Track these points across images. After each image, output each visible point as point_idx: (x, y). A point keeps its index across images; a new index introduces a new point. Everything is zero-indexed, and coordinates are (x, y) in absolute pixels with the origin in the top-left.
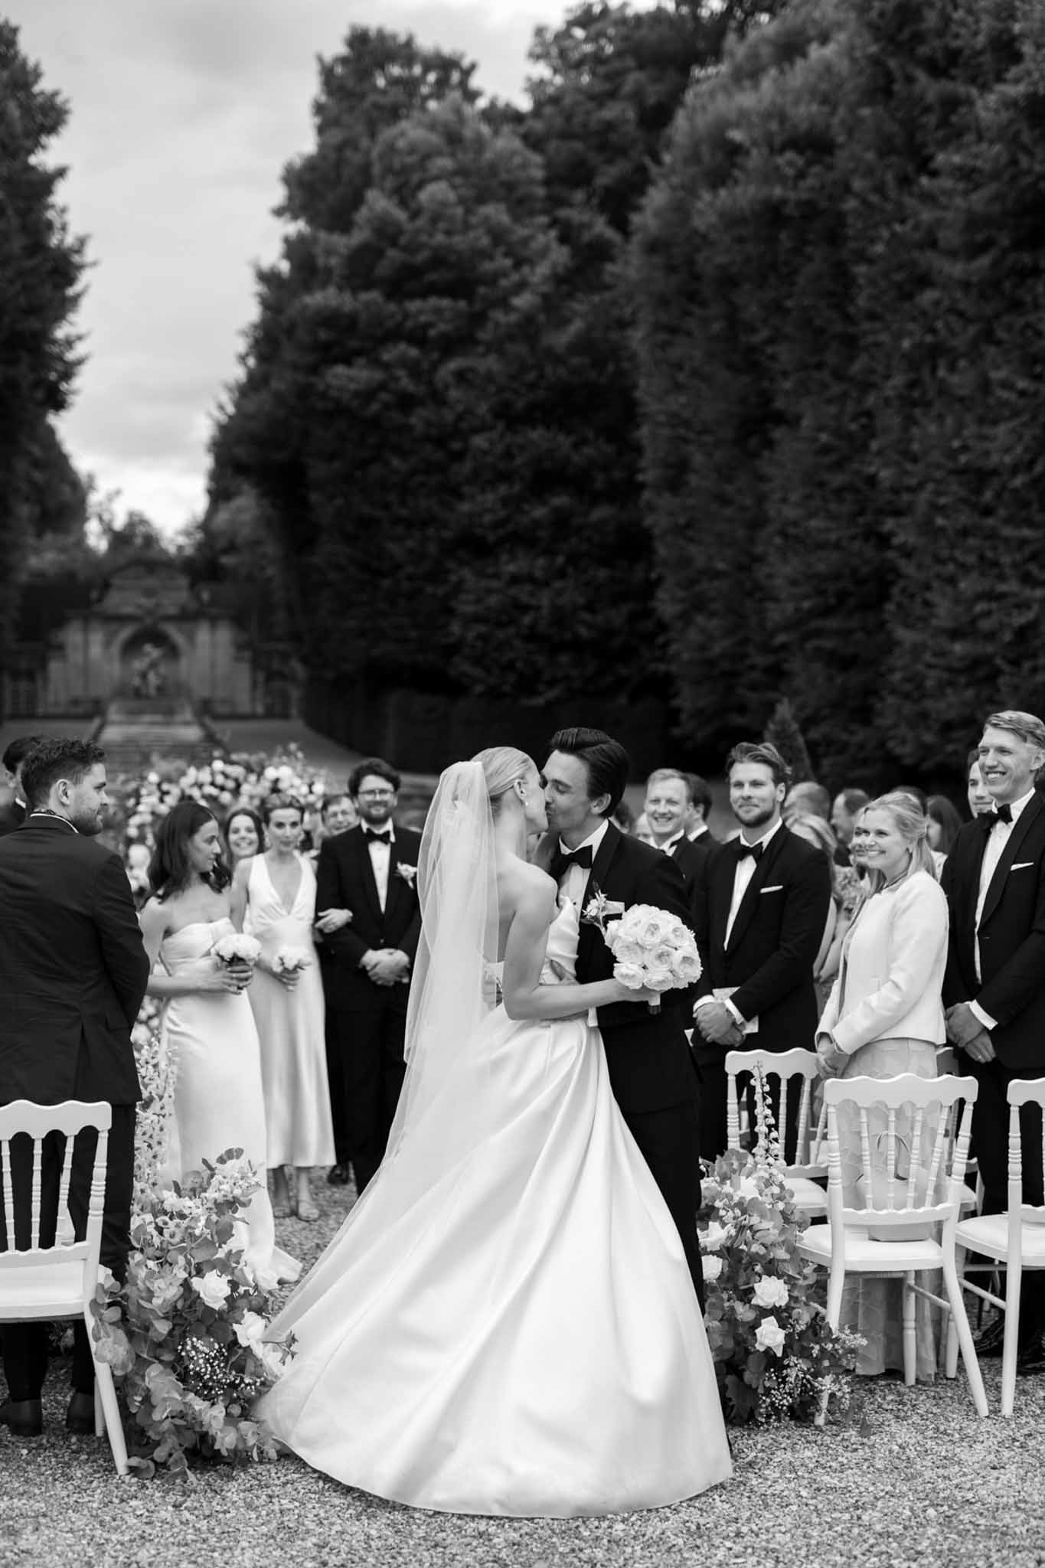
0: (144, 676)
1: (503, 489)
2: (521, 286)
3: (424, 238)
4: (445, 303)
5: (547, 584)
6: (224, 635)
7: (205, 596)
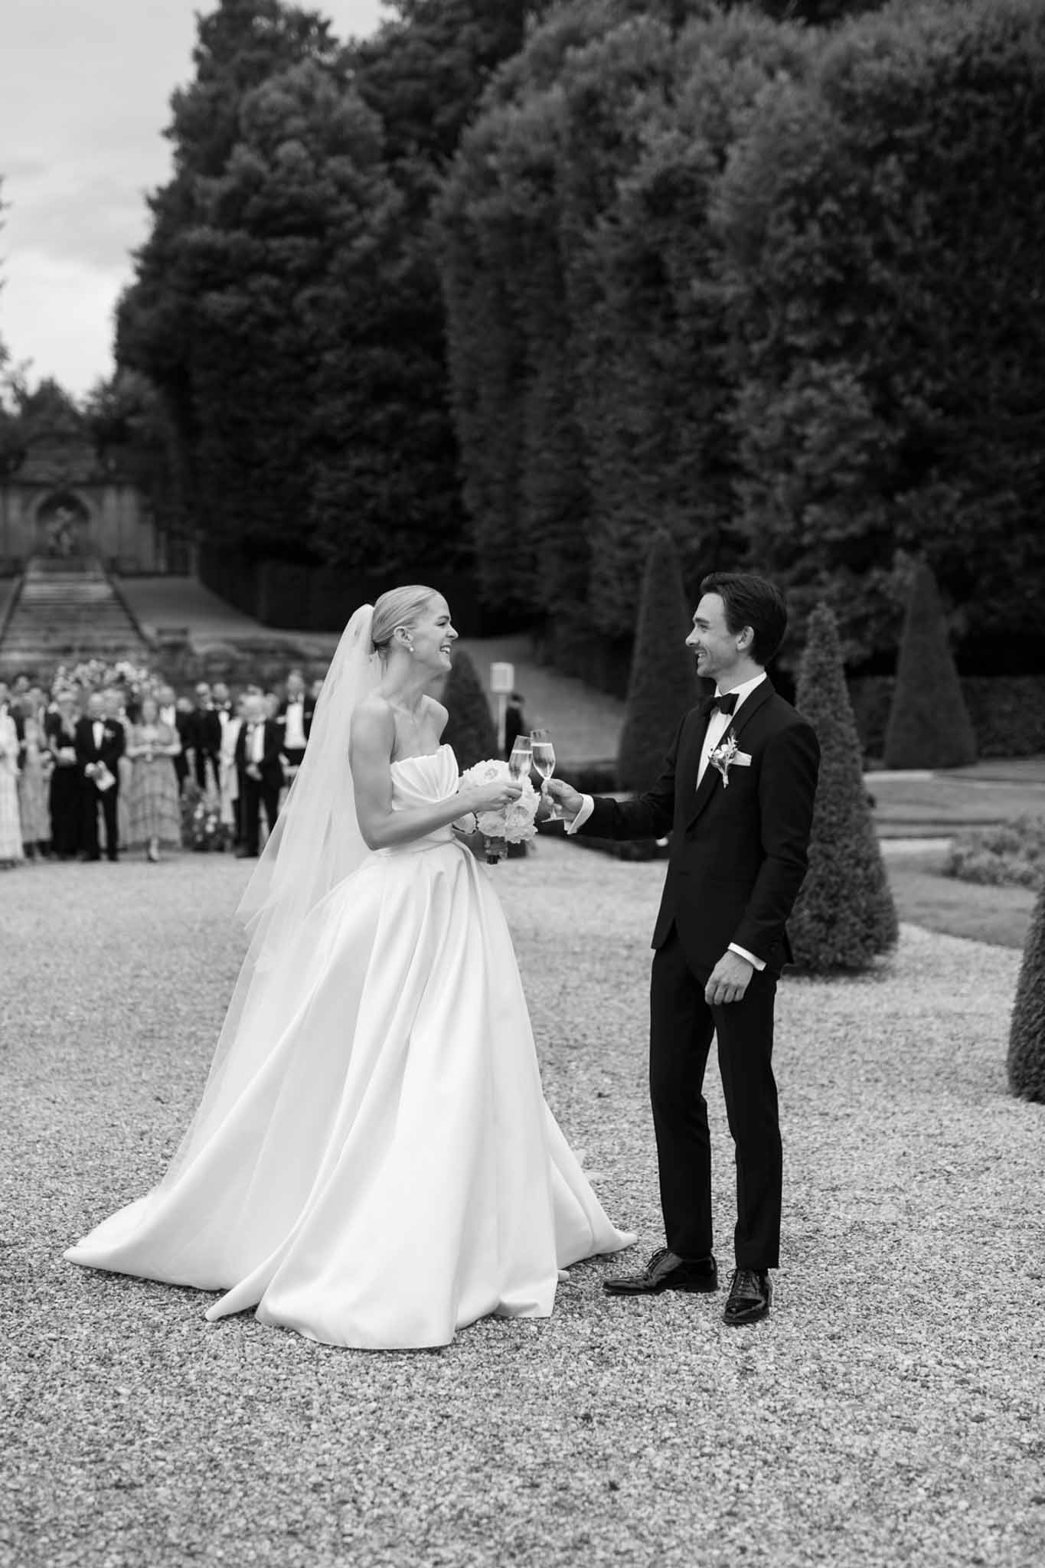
0: (58, 537)
1: (349, 397)
2: (364, 227)
3: (281, 188)
4: (299, 241)
5: (385, 475)
6: (129, 500)
7: (112, 464)
